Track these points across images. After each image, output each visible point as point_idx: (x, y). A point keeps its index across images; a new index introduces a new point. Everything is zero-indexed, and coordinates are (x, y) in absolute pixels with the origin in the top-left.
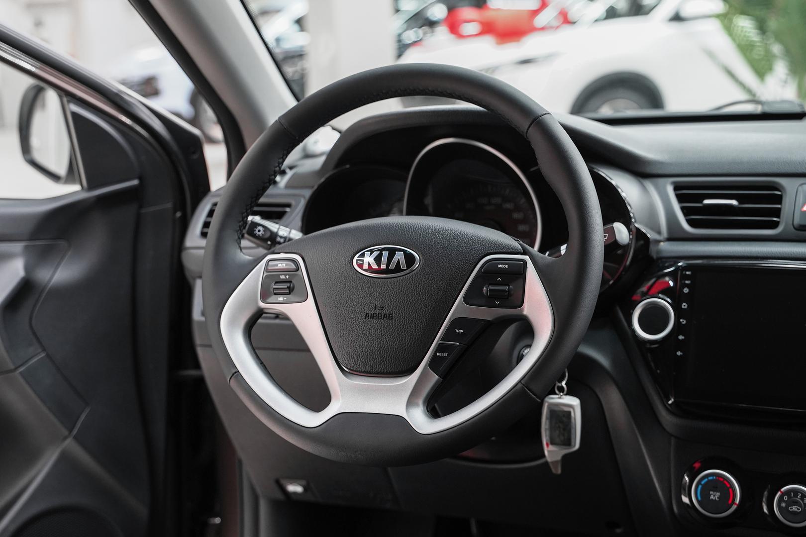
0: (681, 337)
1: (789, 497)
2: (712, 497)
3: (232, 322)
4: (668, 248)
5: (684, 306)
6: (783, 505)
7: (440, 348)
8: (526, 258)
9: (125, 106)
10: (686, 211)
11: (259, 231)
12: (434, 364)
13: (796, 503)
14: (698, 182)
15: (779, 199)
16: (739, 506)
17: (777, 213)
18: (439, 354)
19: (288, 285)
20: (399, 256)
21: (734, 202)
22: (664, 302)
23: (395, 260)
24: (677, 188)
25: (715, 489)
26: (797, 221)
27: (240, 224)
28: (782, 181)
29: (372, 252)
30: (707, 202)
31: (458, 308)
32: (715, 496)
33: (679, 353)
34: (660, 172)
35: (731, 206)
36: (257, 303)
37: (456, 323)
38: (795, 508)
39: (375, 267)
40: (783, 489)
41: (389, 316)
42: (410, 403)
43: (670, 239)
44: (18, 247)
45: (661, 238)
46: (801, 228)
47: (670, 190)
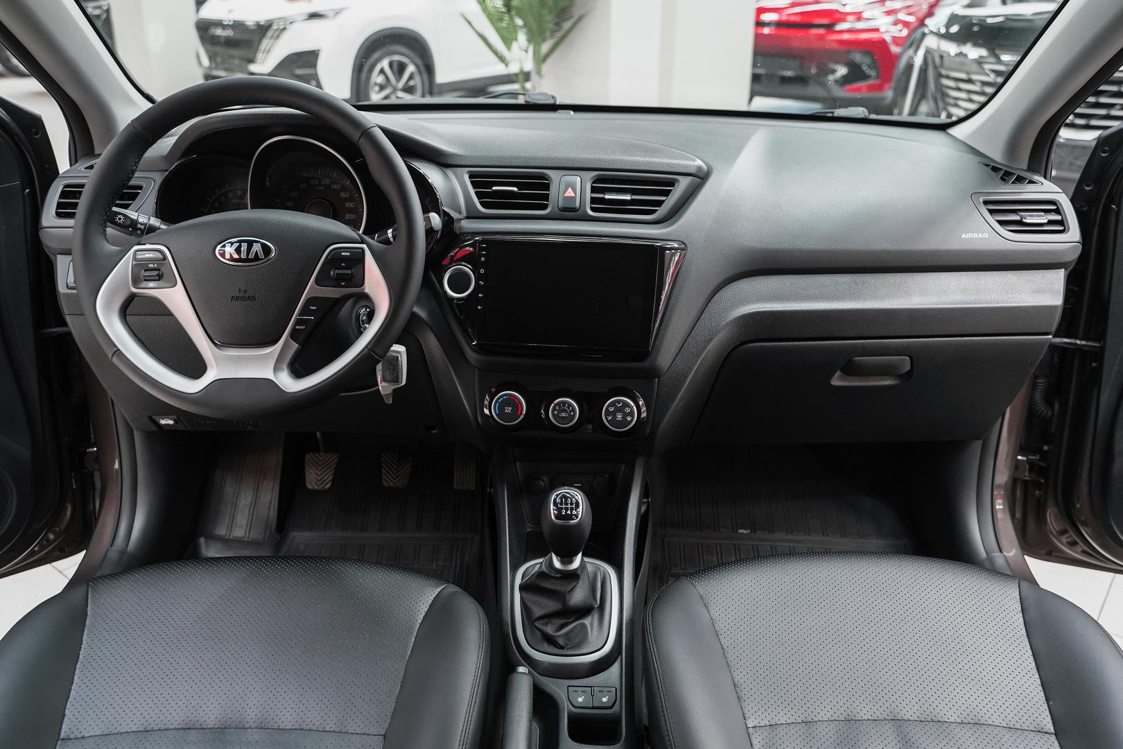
0: (480, 296)
1: (559, 407)
2: (506, 411)
3: (107, 306)
4: (468, 225)
5: (482, 271)
6: (556, 412)
7: (298, 322)
8: (364, 246)
10: (479, 195)
11: (120, 219)
12: (294, 335)
13: (564, 411)
14: (487, 172)
15: (547, 187)
16: (525, 415)
17: (546, 197)
18: (297, 327)
19: (157, 272)
20: (257, 248)
21: (515, 189)
22: (467, 269)
23: (253, 250)
24: (472, 176)
25: (508, 405)
26: (561, 205)
28: (549, 173)
29: (232, 244)
30: (494, 188)
31: (311, 288)
32: (508, 410)
33: (479, 307)
34: (458, 163)
35: (513, 191)
36: (129, 289)
37: (310, 301)
38: (563, 415)
39: (236, 256)
40: (555, 402)
41: (252, 298)
42: (276, 369)
43: (467, 218)
45: (462, 217)
46: (564, 209)
47: (466, 177)
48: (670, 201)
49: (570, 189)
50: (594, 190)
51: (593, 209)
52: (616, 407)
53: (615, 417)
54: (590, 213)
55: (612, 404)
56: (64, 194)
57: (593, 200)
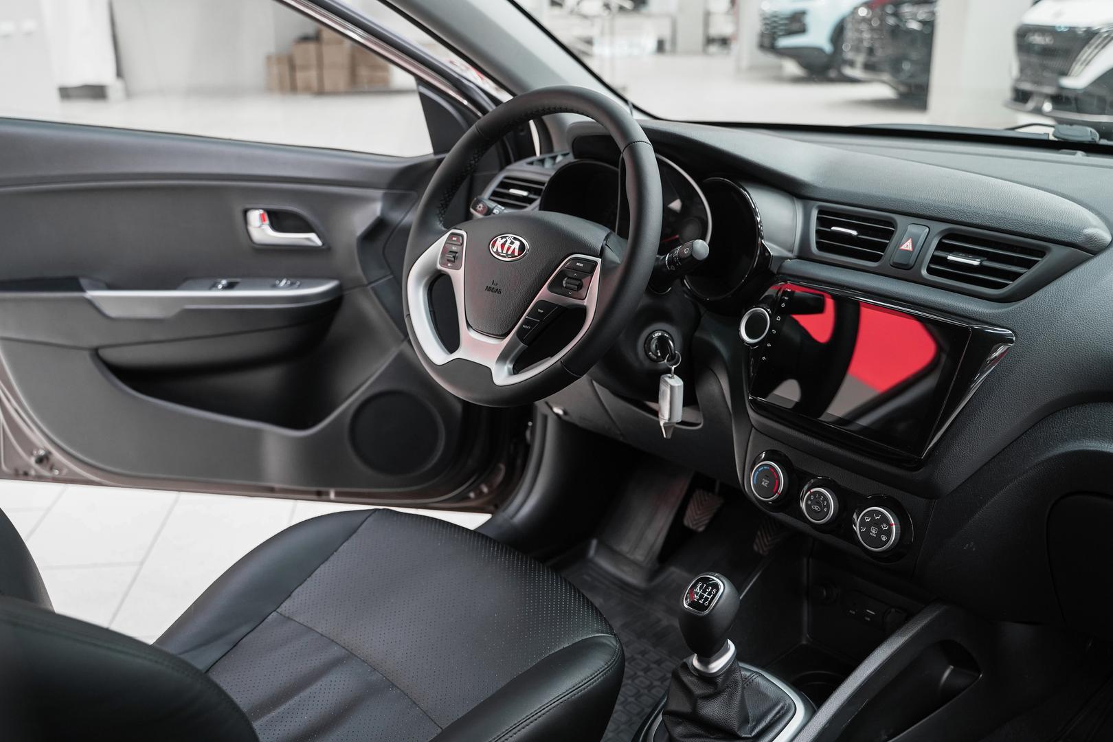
0: (769, 345)
1: (815, 497)
2: (763, 483)
4: (793, 265)
5: (778, 318)
6: (809, 502)
7: (526, 322)
8: (599, 261)
9: (463, 89)
10: (819, 234)
12: (520, 334)
13: (818, 503)
14: (836, 209)
15: (889, 235)
16: (780, 495)
17: (883, 247)
18: (524, 326)
19: (454, 254)
21: (854, 233)
22: (765, 312)
23: (513, 247)
24: (821, 212)
25: (767, 477)
26: (895, 258)
27: (443, 202)
28: (899, 219)
29: (502, 238)
30: (833, 228)
31: (544, 293)
32: (766, 483)
33: (764, 358)
34: (812, 195)
35: (850, 234)
36: (436, 265)
37: (540, 304)
38: (817, 508)
39: (500, 250)
40: (812, 491)
41: (498, 291)
43: (799, 257)
44: (379, 193)
45: (790, 255)
46: (897, 266)
47: (814, 214)
48: (1027, 274)
49: (910, 241)
50: (940, 246)
51: (930, 271)
52: (873, 518)
53: (868, 531)
54: (924, 272)
55: (870, 514)
56: (503, 185)
57: (935, 259)
